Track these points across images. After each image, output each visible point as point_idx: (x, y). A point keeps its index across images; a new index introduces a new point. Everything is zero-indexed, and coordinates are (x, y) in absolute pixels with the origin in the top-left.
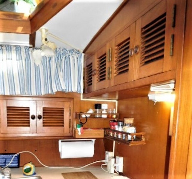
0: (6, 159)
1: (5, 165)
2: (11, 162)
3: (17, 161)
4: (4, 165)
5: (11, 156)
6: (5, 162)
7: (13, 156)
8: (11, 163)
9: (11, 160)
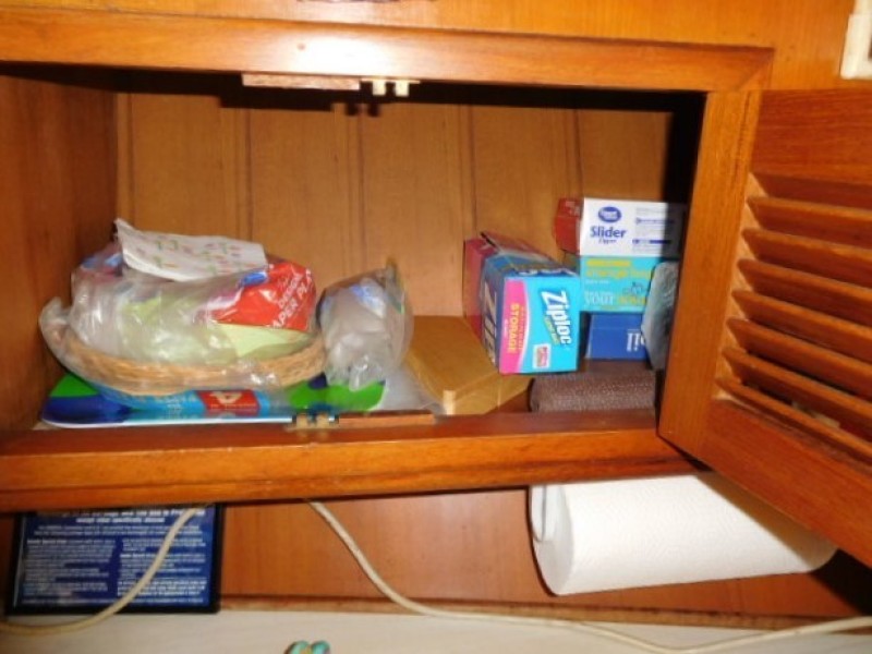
0: (118, 540)
1: (112, 593)
2: (159, 561)
3: (199, 558)
4: (102, 586)
5: (156, 516)
6: (113, 569)
7: (170, 521)
8: (158, 575)
9: (155, 550)
